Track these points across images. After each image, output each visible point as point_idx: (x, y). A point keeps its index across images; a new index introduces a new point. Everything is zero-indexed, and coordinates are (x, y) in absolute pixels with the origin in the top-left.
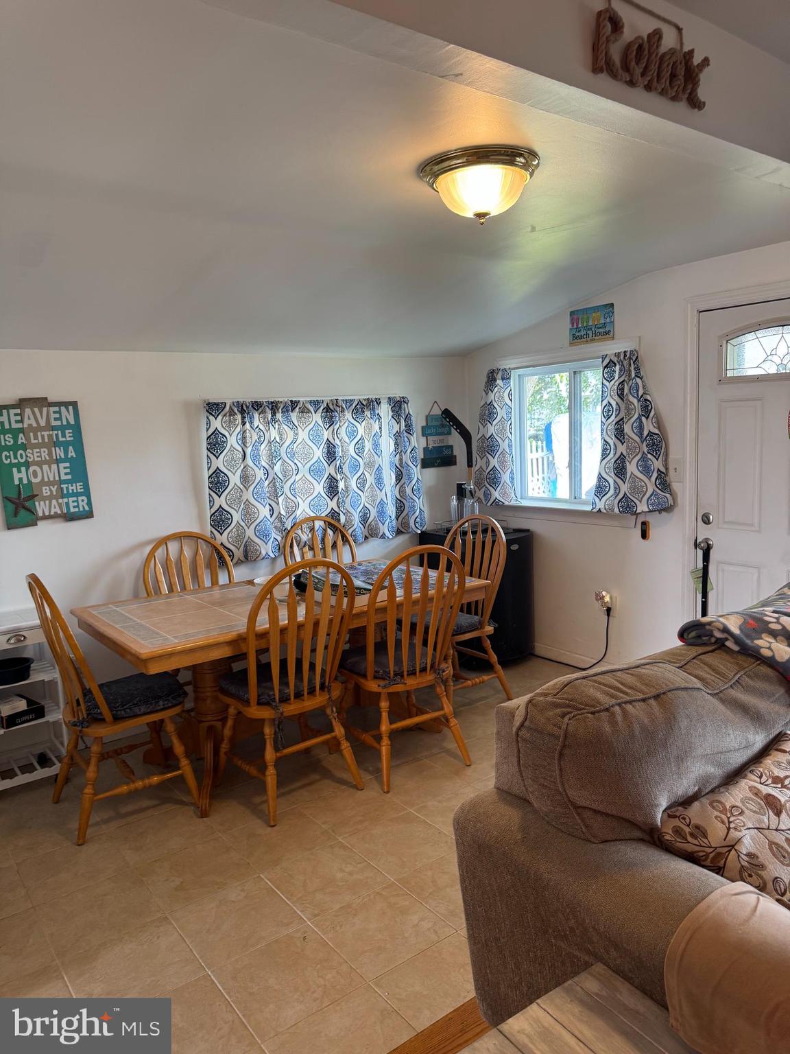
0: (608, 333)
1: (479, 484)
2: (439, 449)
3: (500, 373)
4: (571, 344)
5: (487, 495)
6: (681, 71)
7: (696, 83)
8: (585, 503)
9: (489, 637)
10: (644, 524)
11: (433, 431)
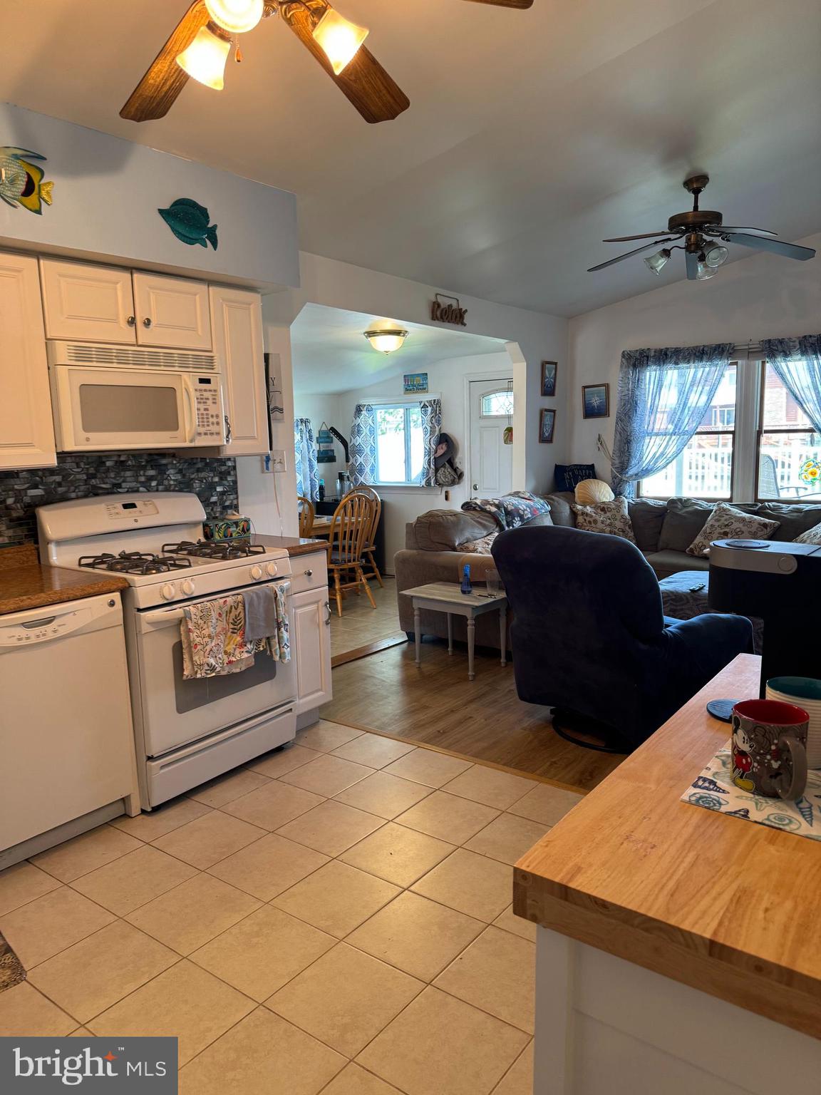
0: (425, 389)
1: (352, 473)
2: (326, 452)
3: (365, 408)
4: (405, 393)
5: (356, 480)
6: (458, 316)
7: (463, 319)
8: (416, 483)
9: (372, 552)
10: (446, 492)
11: (323, 440)
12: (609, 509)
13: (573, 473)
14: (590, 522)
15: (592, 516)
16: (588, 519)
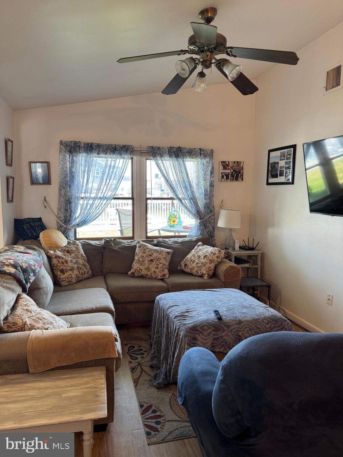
12: (72, 251)
13: (30, 225)
14: (62, 263)
15: (63, 258)
16: (61, 260)
